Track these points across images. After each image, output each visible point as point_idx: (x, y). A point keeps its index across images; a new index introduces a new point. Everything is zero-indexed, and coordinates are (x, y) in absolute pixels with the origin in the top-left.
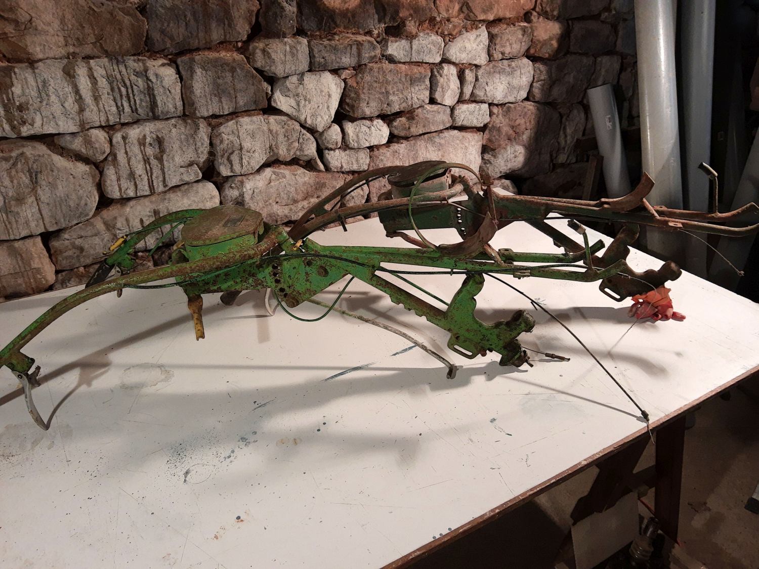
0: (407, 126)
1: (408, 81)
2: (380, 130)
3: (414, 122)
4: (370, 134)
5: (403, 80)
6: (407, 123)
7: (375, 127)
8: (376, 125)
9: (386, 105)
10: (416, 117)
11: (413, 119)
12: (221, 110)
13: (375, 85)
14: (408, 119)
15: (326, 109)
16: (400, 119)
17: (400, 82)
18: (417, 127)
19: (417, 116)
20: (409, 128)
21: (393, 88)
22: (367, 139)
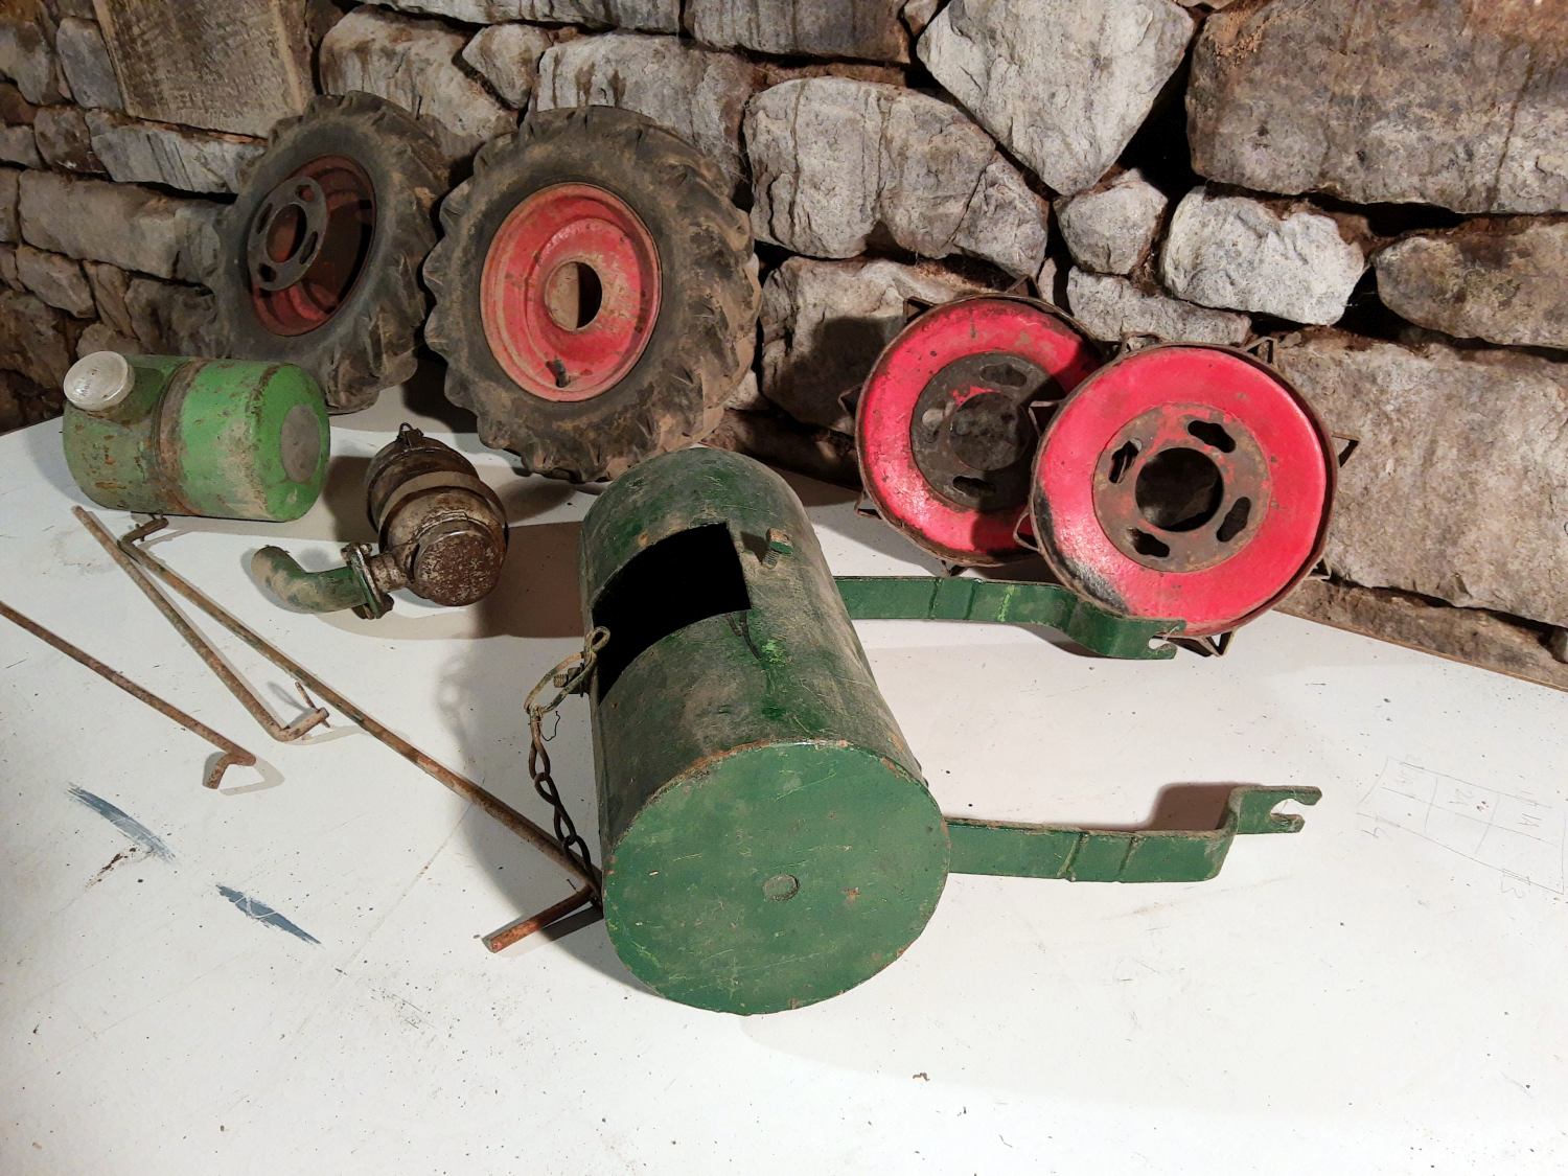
0: (1453, 285)
1: (1508, 71)
2: (1305, 261)
3: (1497, 276)
4: (1251, 263)
5: (1484, 59)
6: (1458, 270)
7: (1287, 240)
8: (1294, 235)
9: (1350, 159)
10: (1516, 260)
11: (1497, 260)
12: (755, 36)
13: (1319, 55)
14: (1471, 254)
15: (1081, 114)
16: (1423, 241)
17: (1458, 70)
18: (1505, 304)
19: (1524, 254)
20: (1460, 298)
21: (1406, 85)
22: (1234, 275)
